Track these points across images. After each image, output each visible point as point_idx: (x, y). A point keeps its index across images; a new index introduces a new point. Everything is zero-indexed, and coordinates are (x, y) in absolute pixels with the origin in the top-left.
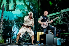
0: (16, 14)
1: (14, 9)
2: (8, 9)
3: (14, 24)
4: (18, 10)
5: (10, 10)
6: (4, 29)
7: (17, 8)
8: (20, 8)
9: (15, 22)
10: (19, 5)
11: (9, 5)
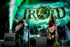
0: (67, 20)
1: (64, 16)
2: (59, 17)
3: (66, 29)
4: (68, 16)
5: (61, 18)
6: (59, 34)
7: (66, 15)
8: (69, 14)
9: (67, 27)
10: (68, 11)
11: (59, 14)
